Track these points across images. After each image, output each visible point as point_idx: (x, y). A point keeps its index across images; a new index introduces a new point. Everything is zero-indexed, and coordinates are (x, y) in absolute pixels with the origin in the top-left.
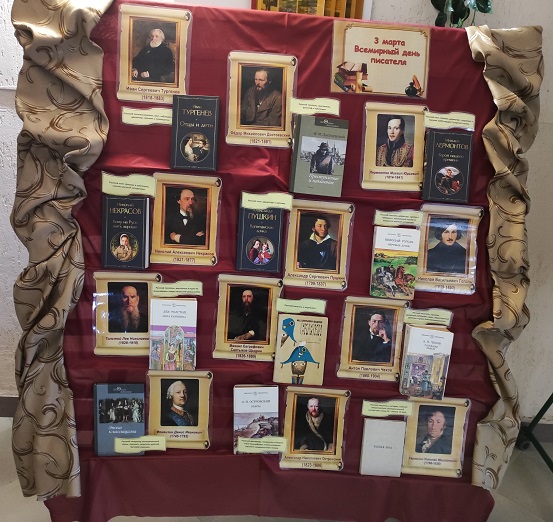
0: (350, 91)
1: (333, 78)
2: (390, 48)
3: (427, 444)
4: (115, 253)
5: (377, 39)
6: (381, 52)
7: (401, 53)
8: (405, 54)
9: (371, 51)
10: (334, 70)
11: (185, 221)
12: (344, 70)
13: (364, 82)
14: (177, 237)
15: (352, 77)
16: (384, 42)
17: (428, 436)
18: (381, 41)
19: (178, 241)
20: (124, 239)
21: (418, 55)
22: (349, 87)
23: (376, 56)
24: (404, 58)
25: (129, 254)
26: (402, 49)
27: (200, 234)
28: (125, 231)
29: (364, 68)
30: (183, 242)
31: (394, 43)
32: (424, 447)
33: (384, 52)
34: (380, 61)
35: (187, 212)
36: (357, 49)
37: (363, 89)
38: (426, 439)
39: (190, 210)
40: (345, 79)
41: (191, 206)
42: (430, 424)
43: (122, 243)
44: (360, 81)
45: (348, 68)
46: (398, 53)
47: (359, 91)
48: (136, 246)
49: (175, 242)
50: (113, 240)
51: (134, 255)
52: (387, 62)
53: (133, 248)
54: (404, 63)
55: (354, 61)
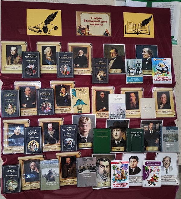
0: (84, 35)
1: (77, 30)
2: (97, 20)
3: (162, 106)
4: (7, 112)
5: (92, 17)
6: (93, 21)
7: (101, 21)
8: (102, 22)
9: (90, 21)
10: (77, 28)
11: (28, 99)
12: (81, 28)
13: (89, 32)
14: (25, 106)
15: (84, 30)
16: (94, 18)
17: (161, 103)
18: (93, 18)
19: (26, 107)
20: (10, 106)
21: (107, 22)
22: (83, 33)
23: (92, 23)
24: (102, 23)
25: (12, 111)
26: (101, 20)
27: (34, 103)
28: (10, 103)
29: (88, 27)
30: (27, 107)
31: (98, 18)
32: (161, 107)
33: (94, 21)
34: (93, 24)
35: (28, 96)
36: (85, 21)
37: (88, 34)
38: (161, 104)
39: (29, 95)
40: (81, 31)
41: (30, 93)
42: (161, 99)
43: (9, 107)
44: (87, 31)
45: (82, 27)
46: (99, 22)
47: (87, 35)
48: (15, 108)
49: (24, 107)
50: (6, 107)
51: (14, 112)
52: (96, 25)
53: (14, 109)
54: (102, 25)
55: (84, 25)
